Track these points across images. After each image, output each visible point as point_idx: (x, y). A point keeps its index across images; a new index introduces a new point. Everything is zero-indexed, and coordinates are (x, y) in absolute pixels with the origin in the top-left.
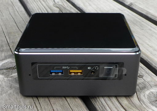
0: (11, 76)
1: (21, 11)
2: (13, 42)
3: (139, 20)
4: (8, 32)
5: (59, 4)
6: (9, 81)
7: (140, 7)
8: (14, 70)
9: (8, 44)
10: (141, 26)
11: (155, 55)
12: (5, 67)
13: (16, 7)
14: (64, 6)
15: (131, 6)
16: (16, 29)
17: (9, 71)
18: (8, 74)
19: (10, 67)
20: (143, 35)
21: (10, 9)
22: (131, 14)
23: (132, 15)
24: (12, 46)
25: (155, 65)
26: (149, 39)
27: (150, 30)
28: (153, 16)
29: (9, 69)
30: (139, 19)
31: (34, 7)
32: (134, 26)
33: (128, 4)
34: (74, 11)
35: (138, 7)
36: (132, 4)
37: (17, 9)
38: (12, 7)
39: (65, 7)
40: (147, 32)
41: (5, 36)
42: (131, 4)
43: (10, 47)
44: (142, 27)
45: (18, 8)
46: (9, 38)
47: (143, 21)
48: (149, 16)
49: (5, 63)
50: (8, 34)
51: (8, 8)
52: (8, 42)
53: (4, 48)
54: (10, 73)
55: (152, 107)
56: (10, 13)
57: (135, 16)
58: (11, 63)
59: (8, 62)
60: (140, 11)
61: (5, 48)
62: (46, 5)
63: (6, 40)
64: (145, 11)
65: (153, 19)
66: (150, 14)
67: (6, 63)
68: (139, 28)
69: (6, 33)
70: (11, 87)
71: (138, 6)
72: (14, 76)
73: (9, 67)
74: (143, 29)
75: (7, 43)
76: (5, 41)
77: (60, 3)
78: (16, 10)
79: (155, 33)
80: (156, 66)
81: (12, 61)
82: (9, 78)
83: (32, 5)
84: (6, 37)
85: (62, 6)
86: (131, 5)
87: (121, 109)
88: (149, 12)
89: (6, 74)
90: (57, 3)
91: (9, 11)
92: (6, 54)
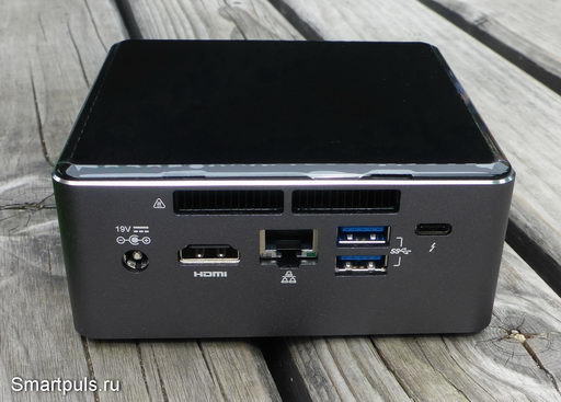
0: (25, 230)
1: (108, 27)
2: (56, 121)
3: (500, 73)
4: (47, 91)
5: (240, 10)
6: (13, 246)
7: (513, 30)
8: (38, 213)
9: (40, 128)
10: (503, 91)
11: (533, 187)
12: (11, 203)
13: (94, 13)
14: (253, 16)
15: (481, 28)
16: (77, 83)
17: (20, 216)
18: (13, 226)
19: (28, 201)
20: (505, 121)
21: (72, 17)
22: (476, 50)
23: (481, 54)
24: (49, 134)
25: (525, 221)
26: (522, 135)
27: (532, 105)
28: (551, 60)
29: (23, 208)
30: (502, 69)
31: (153, 16)
32: (479, 89)
33: (472, 18)
34: (285, 32)
35: (504, 31)
36: (486, 21)
37: (97, 20)
38: (83, 12)
39: (255, 18)
40: (520, 112)
41: (36, 104)
42: (485, 19)
43: (42, 138)
44: (506, 94)
45: (102, 16)
46: (48, 109)
47: (512, 77)
48: (539, 60)
49: (12, 189)
50: (47, 96)
51: (66, 14)
52: (39, 121)
53: (21, 141)
54: (23, 221)
55: (480, 358)
56: (70, 31)
57: (489, 59)
58: (34, 188)
59: (24, 185)
60: (509, 43)
61: (25, 141)
62: (197, 10)
63: (35, 115)
64: (527, 44)
65: (549, 70)
66: (540, 55)
67: (19, 187)
68: (493, 97)
69: (41, 93)
70: (13, 268)
71: (504, 27)
72: (34, 230)
73: (22, 201)
74: (506, 103)
75: (36, 125)
76: (30, 120)
77: (244, 7)
78: (93, 21)
79: (546, 115)
80: (529, 224)
81: (39, 183)
82: (13, 239)
83: (147, 9)
84: (40, 105)
85: (248, 15)
86: (481, 24)
87: (370, 359)
88: (539, 48)
89: (10, 222)
90: (233, 5)
91: (68, 26)
92: (25, 160)
